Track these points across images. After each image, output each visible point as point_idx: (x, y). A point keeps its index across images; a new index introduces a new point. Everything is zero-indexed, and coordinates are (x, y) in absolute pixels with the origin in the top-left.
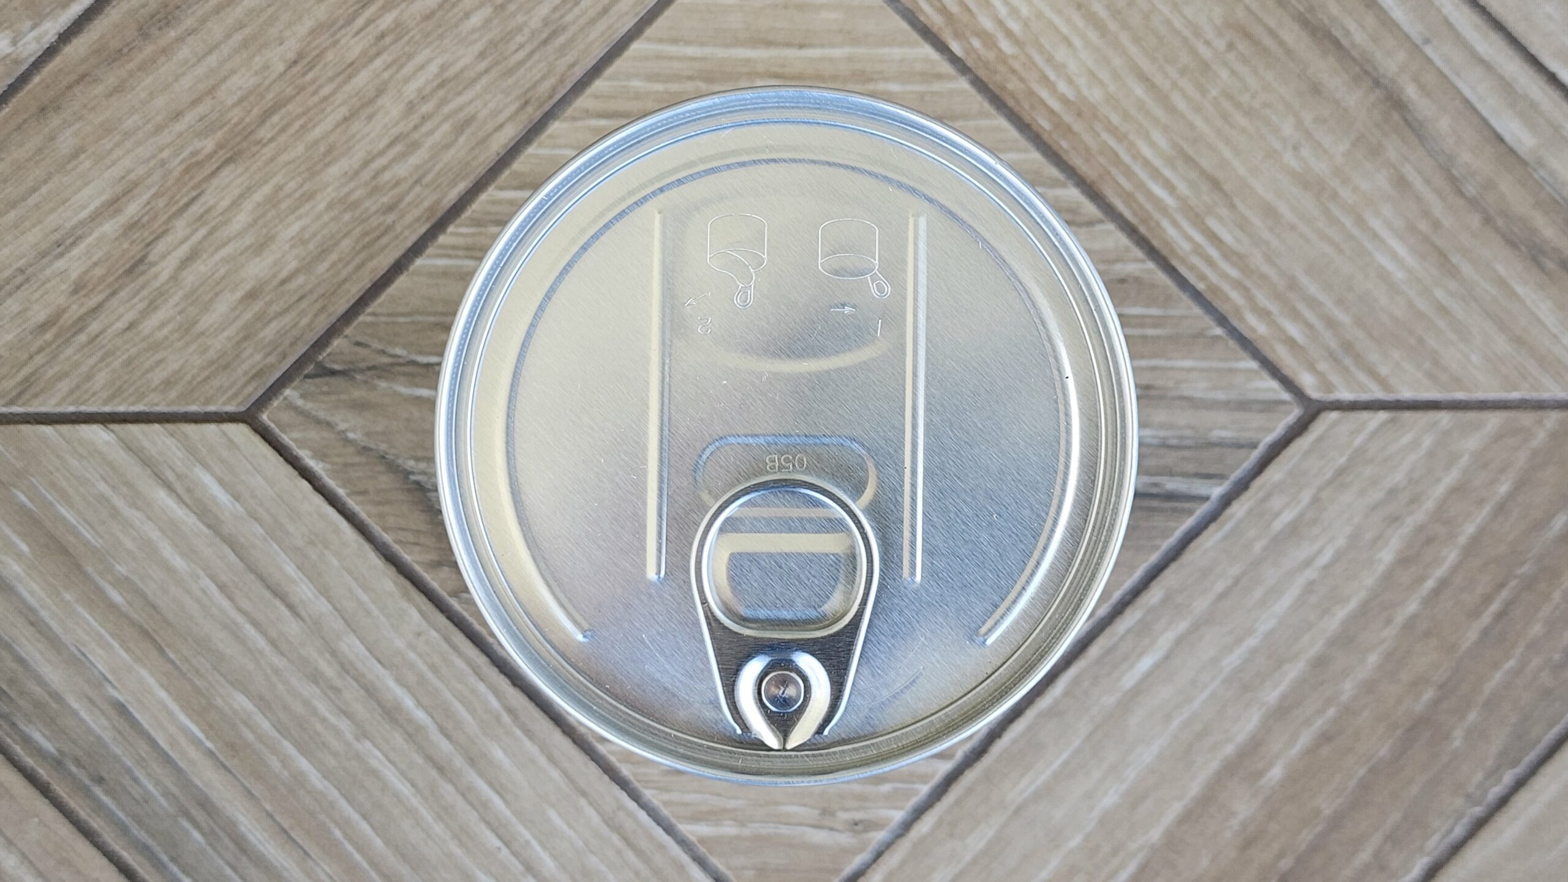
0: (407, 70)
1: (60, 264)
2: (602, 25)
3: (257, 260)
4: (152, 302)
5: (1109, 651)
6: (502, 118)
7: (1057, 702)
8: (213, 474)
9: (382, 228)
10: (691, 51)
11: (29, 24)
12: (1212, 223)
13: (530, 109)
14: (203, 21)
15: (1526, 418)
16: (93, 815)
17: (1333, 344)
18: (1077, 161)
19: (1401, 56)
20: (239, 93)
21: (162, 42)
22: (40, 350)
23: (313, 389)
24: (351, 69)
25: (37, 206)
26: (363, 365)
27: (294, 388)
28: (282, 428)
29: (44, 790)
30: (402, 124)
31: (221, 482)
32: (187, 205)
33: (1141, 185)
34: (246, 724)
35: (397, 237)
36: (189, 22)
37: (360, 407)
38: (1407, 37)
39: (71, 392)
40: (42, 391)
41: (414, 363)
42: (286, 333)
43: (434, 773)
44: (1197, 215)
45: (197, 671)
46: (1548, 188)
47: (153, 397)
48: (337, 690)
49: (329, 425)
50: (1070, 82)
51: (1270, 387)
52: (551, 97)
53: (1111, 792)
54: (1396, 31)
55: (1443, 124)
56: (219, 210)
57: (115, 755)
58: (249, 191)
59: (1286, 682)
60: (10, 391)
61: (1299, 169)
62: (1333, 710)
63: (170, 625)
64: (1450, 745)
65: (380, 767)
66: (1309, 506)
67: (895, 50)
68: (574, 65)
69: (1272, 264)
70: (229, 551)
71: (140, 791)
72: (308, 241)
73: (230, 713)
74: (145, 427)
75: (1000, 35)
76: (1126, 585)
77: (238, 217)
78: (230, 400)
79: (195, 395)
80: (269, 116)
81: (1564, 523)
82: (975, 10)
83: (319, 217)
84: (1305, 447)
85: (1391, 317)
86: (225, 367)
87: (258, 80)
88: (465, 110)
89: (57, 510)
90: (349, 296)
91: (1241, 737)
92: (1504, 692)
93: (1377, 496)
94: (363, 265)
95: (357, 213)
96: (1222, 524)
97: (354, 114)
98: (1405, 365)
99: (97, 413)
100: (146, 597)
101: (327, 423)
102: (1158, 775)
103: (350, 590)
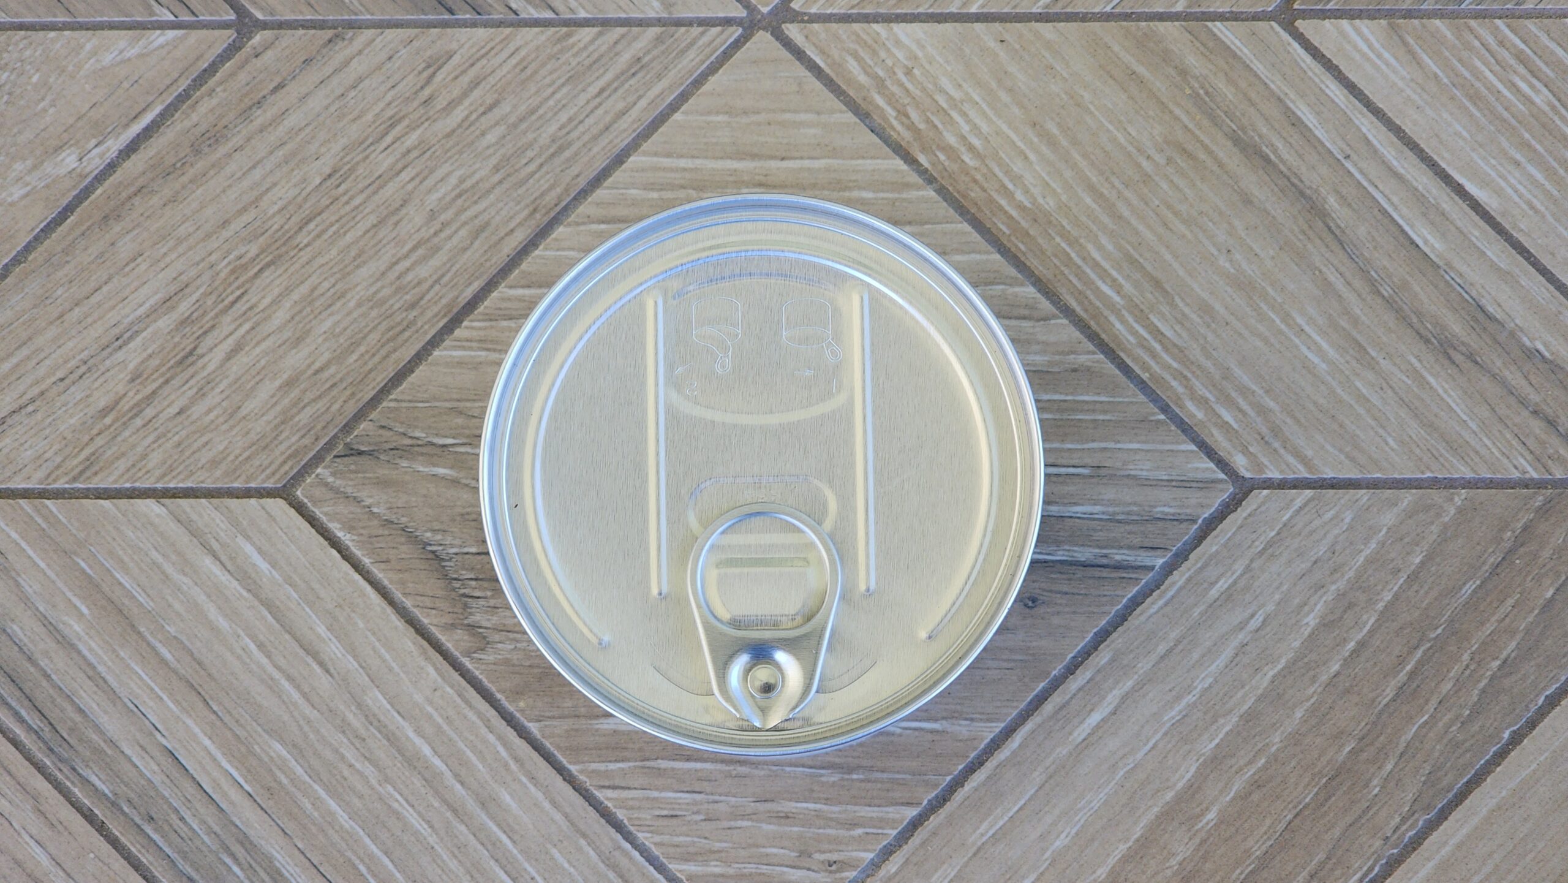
0: (429, 183)
1: (120, 356)
2: (604, 141)
3: (295, 351)
4: (200, 390)
5: (1061, 709)
6: (512, 225)
7: (1014, 753)
8: (253, 544)
9: (405, 323)
10: (683, 163)
11: (93, 142)
12: (1154, 319)
13: (538, 216)
14: (248, 140)
15: (1436, 496)
16: (143, 851)
17: (1264, 430)
18: (1033, 263)
19: (1324, 170)
20: (280, 204)
21: (212, 158)
22: (101, 432)
23: (341, 467)
24: (381, 181)
25: (99, 305)
26: (387, 446)
27: (325, 468)
28: (315, 503)
29: (101, 828)
30: (423, 230)
31: (260, 551)
32: (233, 303)
33: (1089, 283)
34: (280, 770)
35: (417, 332)
36: (237, 141)
37: (383, 483)
38: (1331, 152)
39: (128, 470)
40: (101, 469)
41: (432, 444)
42: (318, 417)
43: (449, 814)
44: (1142, 310)
45: (238, 721)
46: (1459, 288)
47: (202, 474)
48: (364, 740)
49: (358, 501)
50: (1026, 191)
51: (1205, 467)
52: (556, 205)
53: (1063, 836)
54: (1320, 148)
55: (1362, 231)
56: (261, 307)
57: (163, 797)
58: (288, 291)
59: (1221, 736)
60: (72, 469)
61: (1232, 271)
62: (1263, 761)
63: (214, 679)
64: (1369, 793)
65: (400, 809)
66: (1242, 575)
67: (869, 161)
68: (578, 176)
69: (1208, 356)
70: (266, 613)
71: (185, 829)
72: (341, 333)
73: (266, 759)
74: (192, 501)
75: (963, 149)
76: (1079, 648)
77: (277, 314)
78: (268, 478)
79: (238, 473)
80: (306, 223)
81: (1474, 591)
82: (940, 126)
83: (349, 314)
84: (1239, 522)
85: (1315, 403)
86: (264, 448)
87: (297, 191)
88: (481, 218)
89: (112, 576)
90: (374, 383)
91: (1180, 785)
92: (1417, 744)
93: (1303, 566)
94: (387, 356)
95: (383, 309)
96: (1164, 592)
97: (381, 222)
98: (1328, 447)
99: (149, 489)
100: (192, 655)
101: (355, 498)
102: (1105, 820)
103: (374, 649)
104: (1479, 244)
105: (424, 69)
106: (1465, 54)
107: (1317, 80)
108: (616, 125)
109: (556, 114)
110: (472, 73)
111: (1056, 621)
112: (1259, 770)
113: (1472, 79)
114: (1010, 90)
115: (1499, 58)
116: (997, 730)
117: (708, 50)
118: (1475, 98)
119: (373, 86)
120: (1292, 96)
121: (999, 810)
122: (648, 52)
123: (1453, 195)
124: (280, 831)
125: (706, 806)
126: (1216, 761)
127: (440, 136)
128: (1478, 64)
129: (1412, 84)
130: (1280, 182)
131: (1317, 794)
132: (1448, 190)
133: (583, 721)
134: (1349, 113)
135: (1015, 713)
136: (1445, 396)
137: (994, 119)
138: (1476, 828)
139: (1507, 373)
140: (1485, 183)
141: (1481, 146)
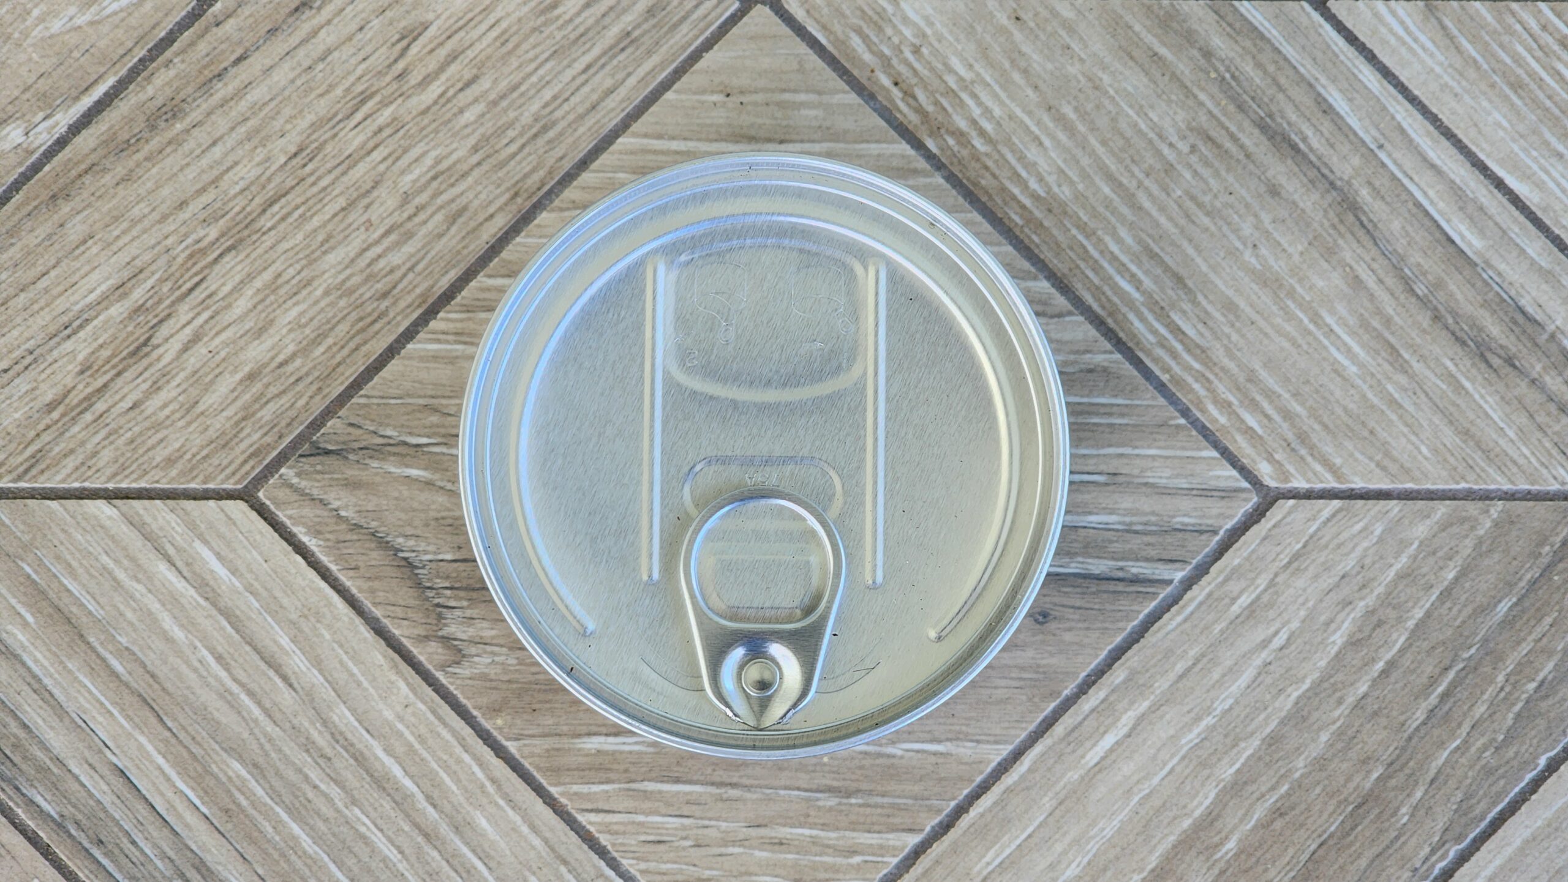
0: (403, 163)
1: (69, 345)
2: (590, 121)
3: (257, 342)
4: (155, 383)
5: (1073, 730)
6: (491, 210)
7: (1023, 778)
8: (211, 549)
9: (376, 315)
10: (674, 145)
11: (41, 115)
12: (1176, 317)
13: (519, 200)
14: (209, 114)
15: (1472, 508)
17: (1290, 436)
18: (1047, 255)
19: (1356, 161)
20: (242, 184)
21: (169, 135)
22: (48, 427)
23: (306, 467)
24: (351, 161)
25: (46, 290)
26: (356, 445)
27: (290, 467)
28: (277, 505)
29: (46, 852)
30: (396, 214)
31: (219, 556)
32: (191, 290)
33: (1107, 278)
34: (239, 790)
35: (389, 323)
36: (195, 116)
37: (352, 485)
38: (1363, 142)
39: (77, 468)
40: (48, 467)
41: (405, 443)
42: (282, 413)
43: (420, 839)
44: (1162, 308)
45: (193, 739)
46: (1497, 288)
47: (156, 474)
48: (329, 759)
49: (323, 503)
50: (1041, 180)
51: (1227, 475)
52: (539, 189)
53: (1074, 865)
54: (1352, 137)
55: (1396, 225)
56: (221, 295)
57: (114, 819)
58: (250, 277)
59: (1242, 760)
60: (17, 467)
61: (1259, 267)
62: (1286, 787)
63: (169, 694)
64: (1398, 821)
65: (368, 834)
66: (1265, 590)
67: (873, 146)
68: (561, 158)
69: (1231, 356)
70: (225, 623)
71: (137, 853)
72: (305, 325)
73: (224, 779)
74: (146, 502)
75: (974, 134)
76: (1092, 666)
77: (239, 303)
78: (228, 478)
79: (195, 473)
80: (270, 205)
81: (1511, 609)
82: (950, 109)
83: (316, 302)
84: (1263, 533)
85: (1345, 409)
86: (224, 446)
87: (260, 170)
88: (458, 201)
89: (60, 582)
90: (342, 378)
91: (1197, 813)
92: (1449, 770)
93: (1330, 581)
94: (356, 349)
95: (352, 299)
96: (1183, 607)
97: (351, 204)
98: (1358, 455)
99: (100, 489)
100: (145, 667)
101: (321, 501)
102: (1118, 849)
103: (341, 662)
104: (1518, 241)
105: (399, 40)
106: (1506, 39)
107: (1350, 65)
108: (603, 104)
109: (539, 91)
110: (450, 46)
111: (1068, 637)
112: (1282, 797)
113: (1514, 66)
114: (1025, 72)
115: (1542, 42)
116: (1005, 753)
117: (702, 25)
118: (1517, 86)
119: (344, 57)
120: (1323, 80)
121: (1006, 838)
122: (638, 26)
123: (1492, 188)
124: (239, 857)
125: (695, 831)
126: (1236, 788)
127: (414, 113)
128: (1520, 49)
129: (1450, 70)
130: (1309, 173)
131: (1343, 822)
132: (1486, 182)
133: (565, 740)
134: (1382, 99)
135: (1024, 735)
136: (1482, 402)
137: (1008, 102)
138: (1510, 859)
139: (1547, 379)
140: (1527, 176)
141: (1522, 136)
